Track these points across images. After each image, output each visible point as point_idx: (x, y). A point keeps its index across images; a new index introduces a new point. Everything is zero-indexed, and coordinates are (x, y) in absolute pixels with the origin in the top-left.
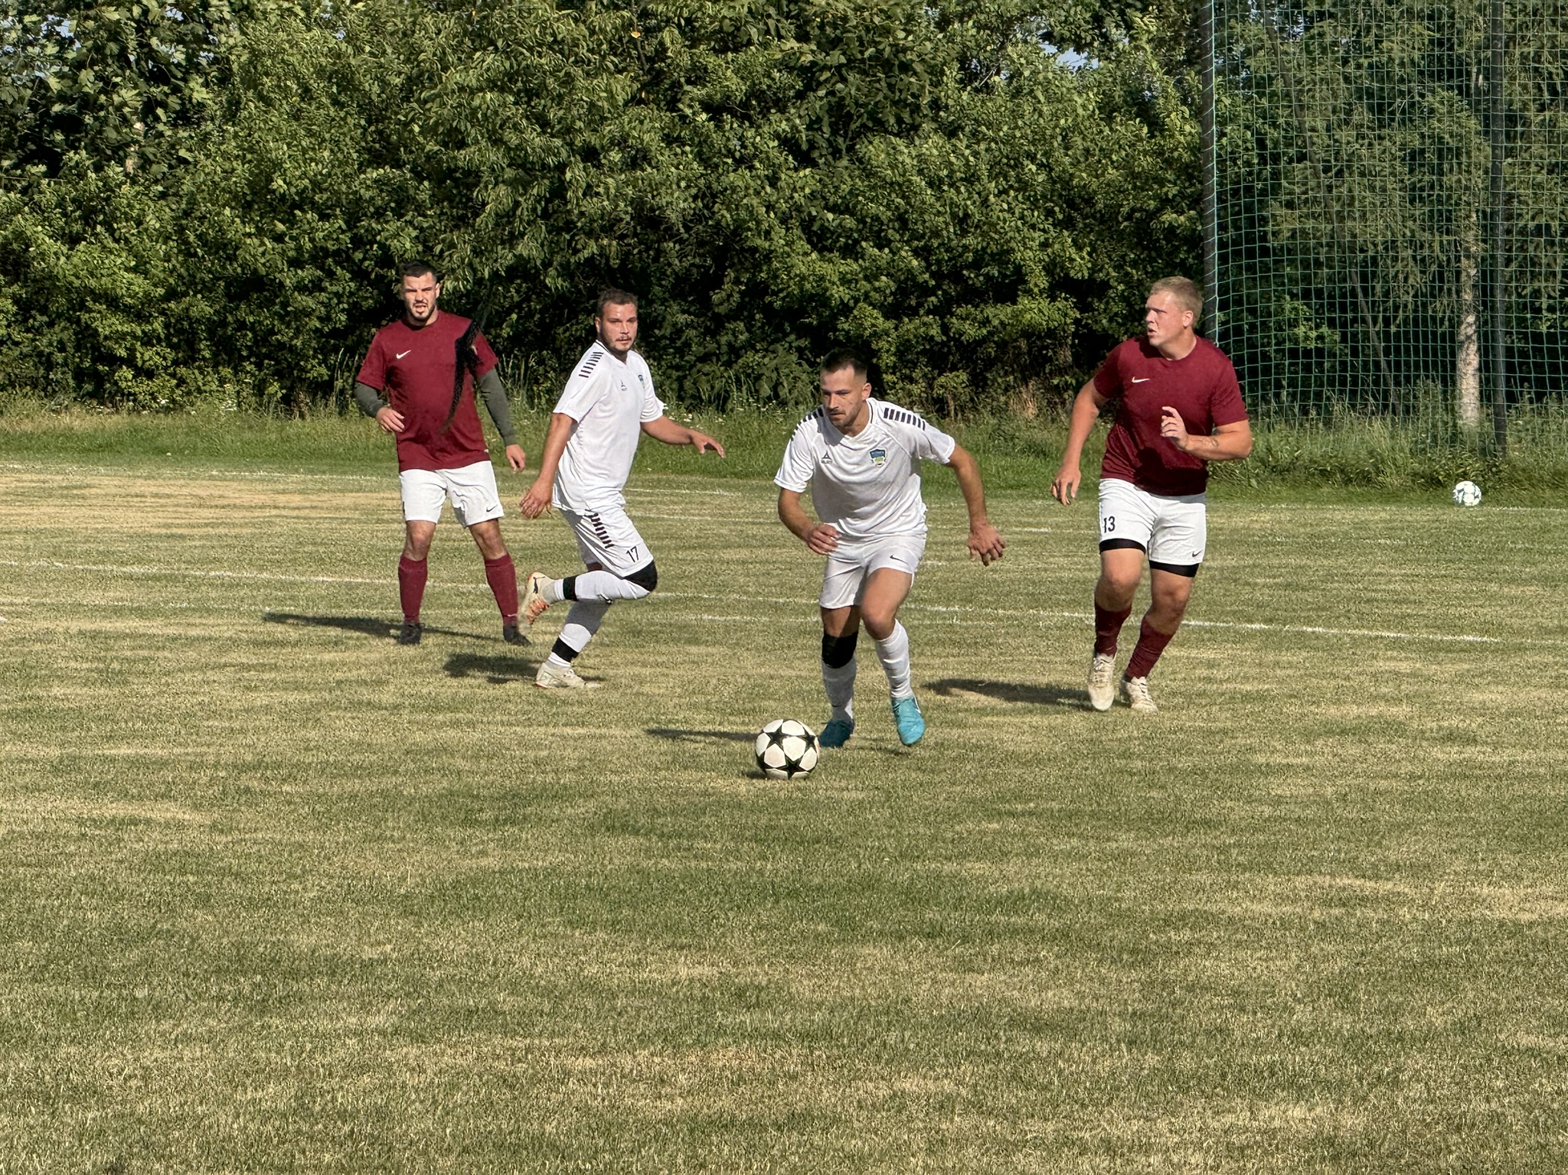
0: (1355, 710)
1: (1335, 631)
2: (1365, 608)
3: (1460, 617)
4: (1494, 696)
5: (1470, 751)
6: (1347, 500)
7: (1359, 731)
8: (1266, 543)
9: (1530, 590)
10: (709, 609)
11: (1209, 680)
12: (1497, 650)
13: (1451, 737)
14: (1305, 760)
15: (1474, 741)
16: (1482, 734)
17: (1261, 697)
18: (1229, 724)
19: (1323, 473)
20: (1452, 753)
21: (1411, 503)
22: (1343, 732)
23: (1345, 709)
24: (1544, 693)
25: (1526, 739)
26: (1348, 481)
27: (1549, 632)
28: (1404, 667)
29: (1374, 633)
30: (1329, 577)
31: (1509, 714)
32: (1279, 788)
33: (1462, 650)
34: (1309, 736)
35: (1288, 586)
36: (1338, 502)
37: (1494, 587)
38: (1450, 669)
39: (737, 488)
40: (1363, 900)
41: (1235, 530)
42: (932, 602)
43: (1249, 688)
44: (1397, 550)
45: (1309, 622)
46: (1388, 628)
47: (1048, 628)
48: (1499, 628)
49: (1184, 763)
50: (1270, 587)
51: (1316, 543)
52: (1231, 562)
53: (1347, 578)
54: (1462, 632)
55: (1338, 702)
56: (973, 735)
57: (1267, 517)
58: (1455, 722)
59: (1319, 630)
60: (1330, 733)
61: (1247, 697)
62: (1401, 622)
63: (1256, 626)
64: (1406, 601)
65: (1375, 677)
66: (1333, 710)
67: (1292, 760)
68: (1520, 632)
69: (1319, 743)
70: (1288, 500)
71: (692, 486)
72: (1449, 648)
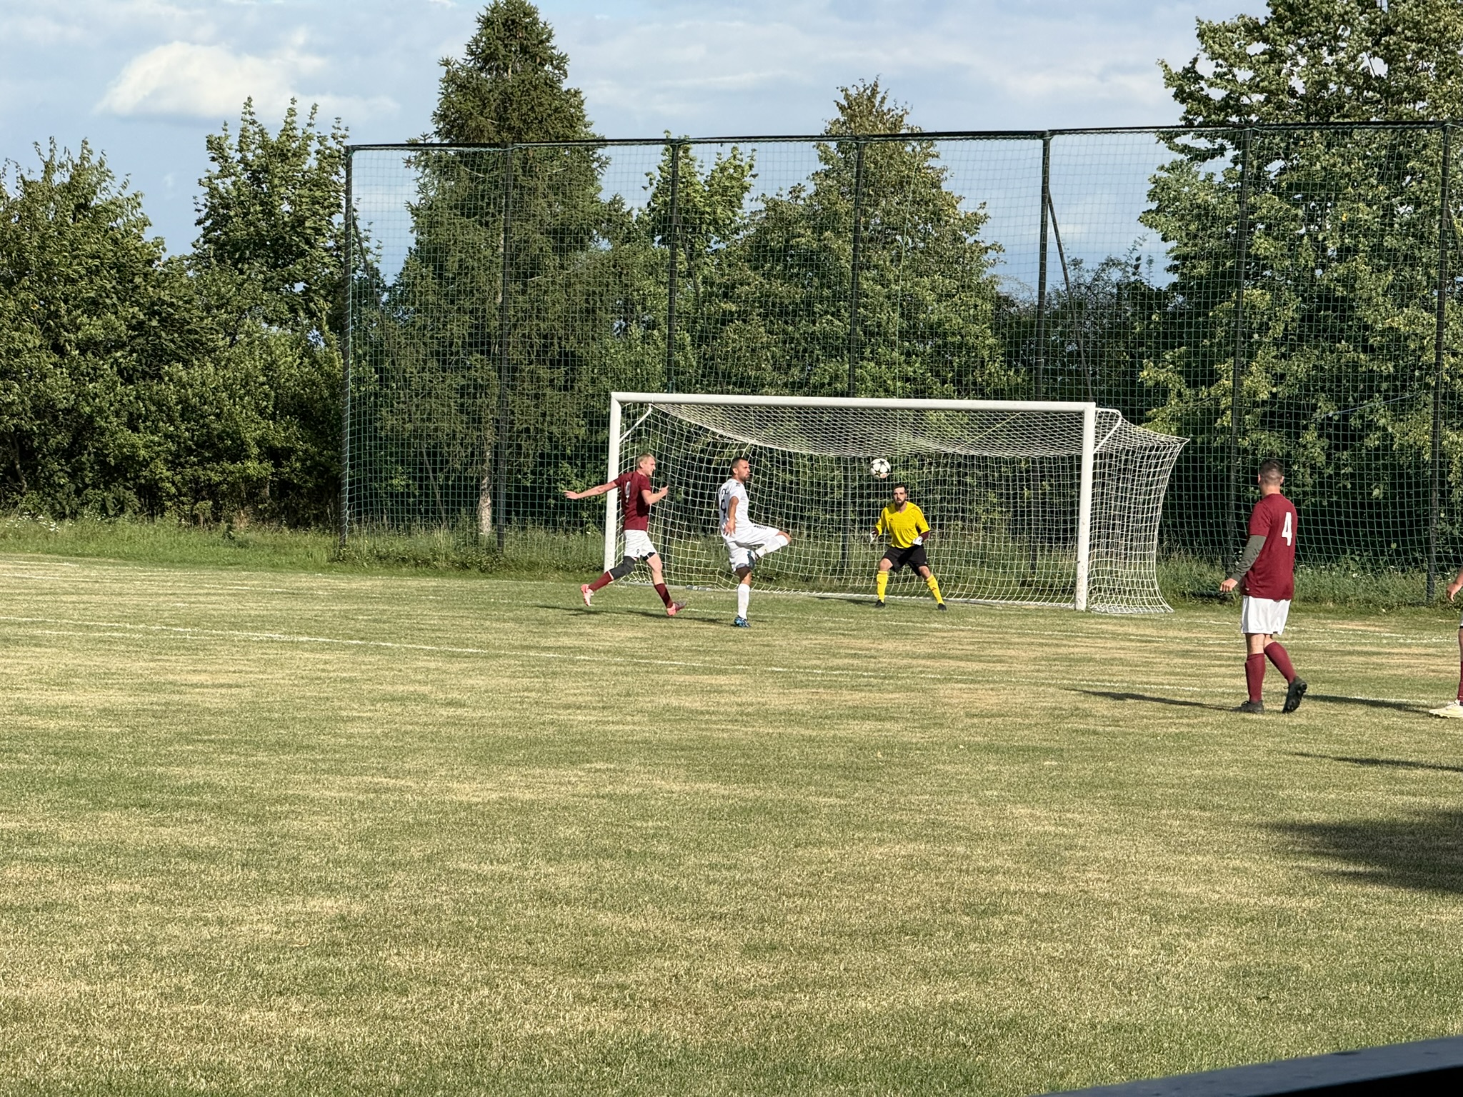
0: (401, 688)
1: (398, 645)
2: (416, 633)
3: (468, 639)
4: (479, 682)
5: (460, 711)
6: (416, 575)
7: (402, 700)
8: (367, 597)
9: (507, 625)
10: (50, 628)
11: (323, 670)
12: (486, 657)
13: (450, 704)
14: (369, 714)
15: (462, 705)
16: (468, 702)
17: (350, 680)
18: (331, 695)
19: (403, 559)
20: (451, 711)
21: (449, 577)
22: (393, 700)
23: (395, 688)
24: (506, 680)
25: (493, 705)
26: (417, 565)
27: (515, 648)
28: (432, 665)
29: (418, 647)
30: (399, 617)
31: (486, 691)
32: (352, 729)
33: (466, 657)
34: (373, 701)
35: (375, 621)
36: (410, 576)
37: (488, 623)
38: (456, 667)
39: (76, 562)
40: (387, 790)
41: (351, 590)
42: (176, 625)
43: (345, 675)
44: (437, 602)
45: (384, 640)
46: (427, 645)
47: (239, 641)
48: (488, 645)
49: (302, 715)
50: (366, 621)
51: (394, 599)
52: (345, 607)
53: (409, 616)
54: (467, 646)
55: (393, 683)
56: (187, 699)
57: (369, 583)
58: (455, 695)
59: (389, 644)
60: (386, 700)
61: (343, 680)
62: (433, 642)
63: (354, 642)
64: (439, 630)
65: (416, 670)
66: (389, 688)
67: (361, 714)
68: (500, 647)
69: (379, 705)
70: (383, 574)
71: (52, 560)
72: (459, 655)
